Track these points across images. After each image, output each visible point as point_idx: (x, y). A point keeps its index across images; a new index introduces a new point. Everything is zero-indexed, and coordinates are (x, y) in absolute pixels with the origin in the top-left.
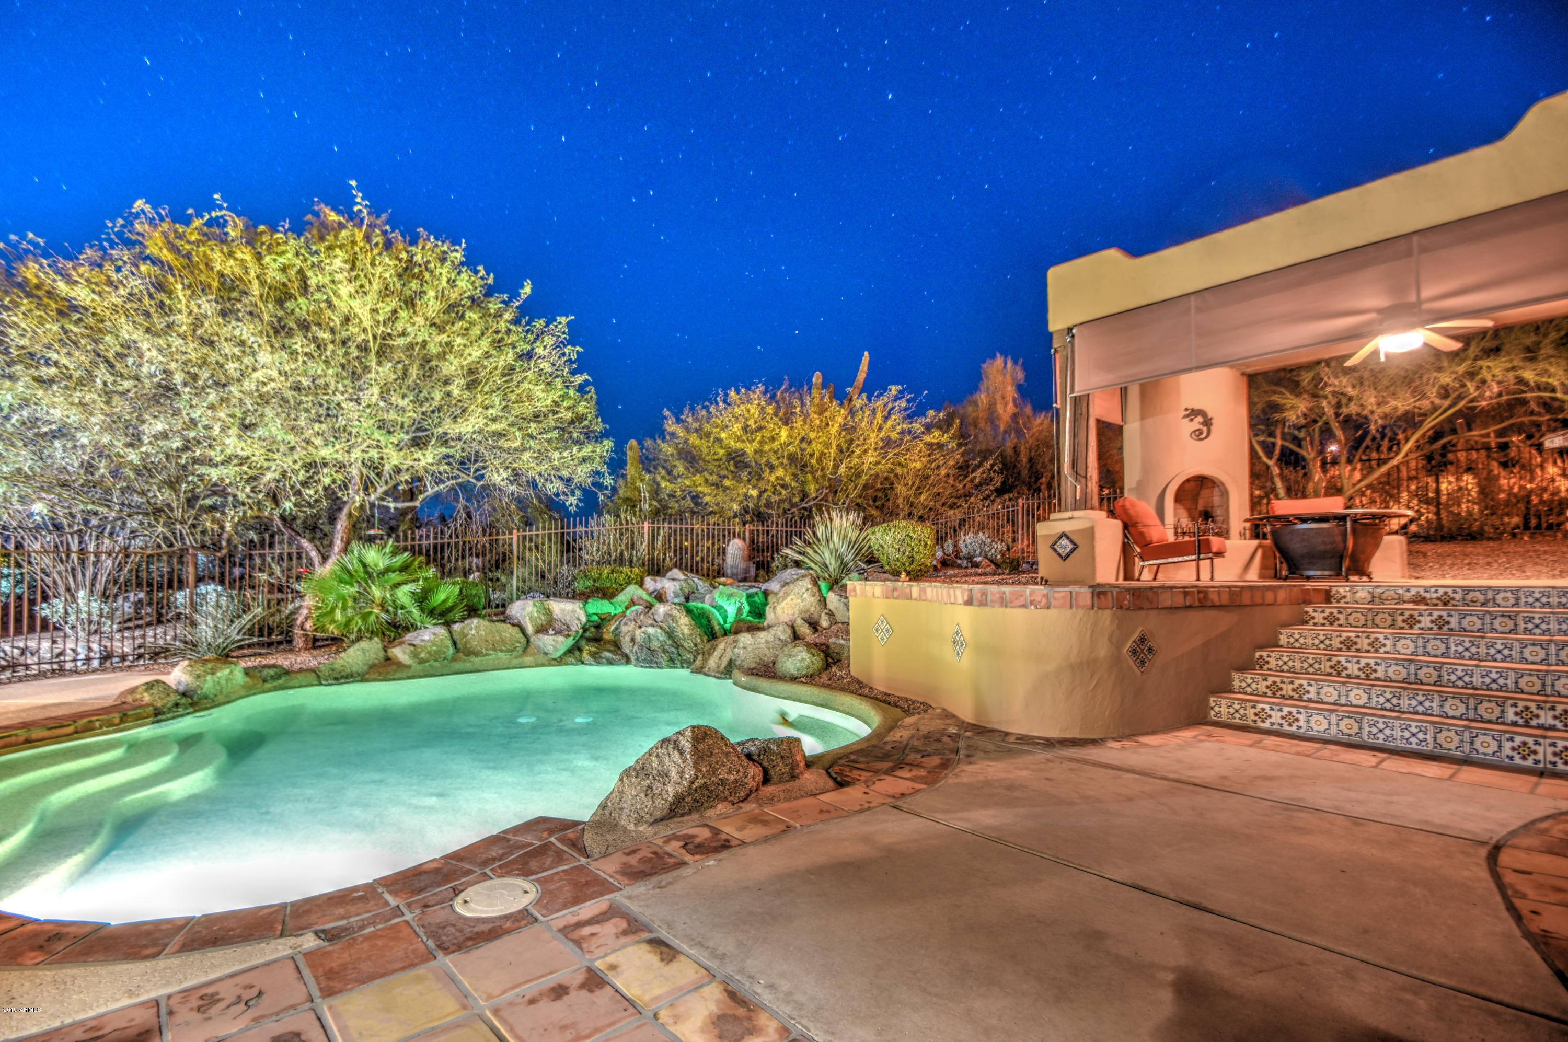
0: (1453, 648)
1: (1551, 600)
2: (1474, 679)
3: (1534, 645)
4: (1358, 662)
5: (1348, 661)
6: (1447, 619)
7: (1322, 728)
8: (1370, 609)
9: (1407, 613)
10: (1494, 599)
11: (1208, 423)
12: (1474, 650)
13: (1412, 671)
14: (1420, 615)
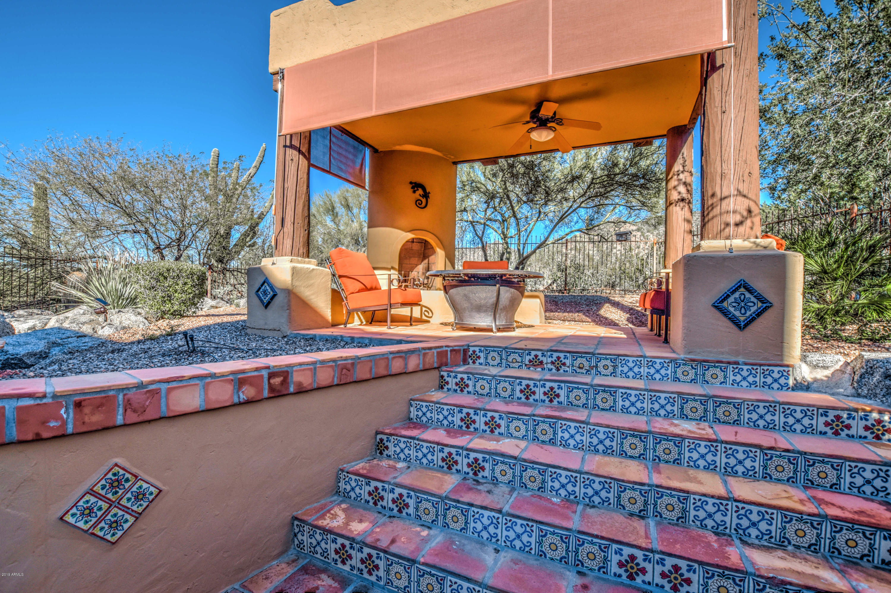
0: (560, 434)
1: (642, 370)
2: (577, 489)
3: (633, 436)
4: (467, 456)
5: (458, 454)
6: (558, 392)
7: (402, 583)
8: (494, 376)
9: (524, 382)
10: (597, 366)
11: (426, 195)
12: (578, 437)
13: (518, 473)
14: (535, 386)
